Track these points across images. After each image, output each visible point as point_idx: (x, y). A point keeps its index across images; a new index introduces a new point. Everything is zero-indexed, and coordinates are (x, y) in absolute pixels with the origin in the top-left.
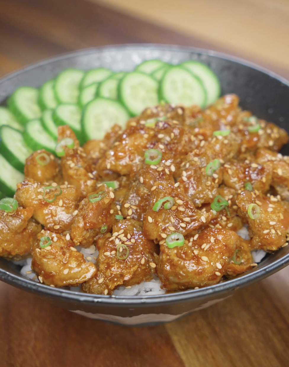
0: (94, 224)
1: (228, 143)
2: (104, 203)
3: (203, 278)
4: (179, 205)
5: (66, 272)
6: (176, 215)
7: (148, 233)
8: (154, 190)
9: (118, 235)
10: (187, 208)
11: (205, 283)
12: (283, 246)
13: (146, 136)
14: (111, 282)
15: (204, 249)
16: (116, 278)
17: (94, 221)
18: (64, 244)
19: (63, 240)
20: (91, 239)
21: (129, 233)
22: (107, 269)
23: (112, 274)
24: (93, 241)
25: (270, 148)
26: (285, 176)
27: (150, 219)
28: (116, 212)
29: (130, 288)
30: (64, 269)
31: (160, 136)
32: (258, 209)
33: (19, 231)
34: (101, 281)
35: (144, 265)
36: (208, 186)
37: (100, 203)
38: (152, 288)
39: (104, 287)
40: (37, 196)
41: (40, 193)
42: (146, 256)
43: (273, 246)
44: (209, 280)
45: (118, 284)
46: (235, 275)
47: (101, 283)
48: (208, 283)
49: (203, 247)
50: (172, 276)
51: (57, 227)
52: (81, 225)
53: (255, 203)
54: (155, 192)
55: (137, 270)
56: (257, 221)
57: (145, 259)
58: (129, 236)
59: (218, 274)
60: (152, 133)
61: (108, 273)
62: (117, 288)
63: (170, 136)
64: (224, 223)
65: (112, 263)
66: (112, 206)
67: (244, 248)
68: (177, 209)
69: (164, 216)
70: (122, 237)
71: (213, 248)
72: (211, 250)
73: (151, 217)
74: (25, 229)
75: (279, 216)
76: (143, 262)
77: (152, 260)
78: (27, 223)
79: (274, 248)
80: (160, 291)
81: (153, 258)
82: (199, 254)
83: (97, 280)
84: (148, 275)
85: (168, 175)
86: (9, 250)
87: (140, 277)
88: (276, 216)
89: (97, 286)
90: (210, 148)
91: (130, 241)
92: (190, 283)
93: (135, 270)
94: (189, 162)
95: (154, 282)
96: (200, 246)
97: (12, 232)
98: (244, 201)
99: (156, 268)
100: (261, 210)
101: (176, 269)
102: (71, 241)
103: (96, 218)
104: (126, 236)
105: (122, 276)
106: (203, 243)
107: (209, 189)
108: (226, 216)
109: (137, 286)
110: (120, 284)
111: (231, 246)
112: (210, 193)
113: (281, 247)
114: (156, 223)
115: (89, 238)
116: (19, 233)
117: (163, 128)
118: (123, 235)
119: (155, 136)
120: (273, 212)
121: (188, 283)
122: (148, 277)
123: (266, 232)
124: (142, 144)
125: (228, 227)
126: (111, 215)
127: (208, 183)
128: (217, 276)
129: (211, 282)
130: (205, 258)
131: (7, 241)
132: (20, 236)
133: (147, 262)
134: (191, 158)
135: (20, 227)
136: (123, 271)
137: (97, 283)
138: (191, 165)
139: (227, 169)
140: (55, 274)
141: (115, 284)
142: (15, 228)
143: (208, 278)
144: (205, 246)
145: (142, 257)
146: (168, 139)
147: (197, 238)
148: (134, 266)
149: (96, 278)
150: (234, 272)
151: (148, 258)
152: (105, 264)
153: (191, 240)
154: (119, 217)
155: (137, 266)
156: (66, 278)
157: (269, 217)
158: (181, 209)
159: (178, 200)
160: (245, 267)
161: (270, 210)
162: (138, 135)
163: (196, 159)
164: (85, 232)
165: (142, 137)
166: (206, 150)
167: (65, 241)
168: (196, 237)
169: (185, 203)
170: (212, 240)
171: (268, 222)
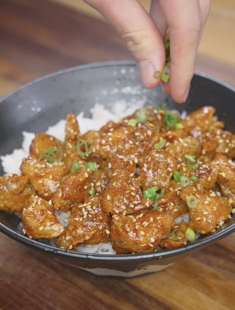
0: (70, 196)
1: (187, 146)
2: (79, 181)
3: (139, 247)
4: (132, 191)
5: (41, 228)
6: (128, 197)
7: (105, 207)
8: (115, 176)
9: (87, 206)
10: (137, 194)
11: (141, 251)
12: (211, 232)
13: (126, 132)
14: (75, 240)
15: (144, 225)
16: (79, 237)
17: (70, 193)
18: (46, 207)
19: (45, 205)
20: (68, 206)
21: (95, 205)
22: (73, 229)
23: (76, 234)
24: (70, 208)
25: (224, 154)
26: (227, 178)
27: (109, 197)
28: (90, 188)
29: (90, 247)
30: (41, 226)
31: (137, 134)
32: (196, 201)
33: (16, 193)
34: (68, 238)
35: (101, 230)
36: (162, 177)
37: (75, 181)
38: (108, 249)
39: (70, 243)
40: (34, 169)
41: (37, 168)
42: (104, 224)
43: (202, 230)
44: (144, 249)
45: (79, 242)
46: (170, 248)
47: (68, 240)
48: (144, 251)
49: (143, 224)
50: (117, 242)
51: (46, 194)
52: (60, 195)
53: (195, 196)
54: (115, 177)
55: (96, 233)
56: (193, 210)
57: (103, 226)
58: (94, 208)
59: (151, 246)
60: (132, 130)
61: (74, 233)
62: (79, 244)
63: (144, 136)
64: (171, 208)
65: (78, 226)
66: (87, 183)
67: (183, 229)
68: (130, 193)
69: (119, 197)
70: (89, 207)
71: (151, 226)
72: (149, 227)
73: (110, 195)
74: (22, 192)
75: (213, 209)
76: (101, 228)
77: (108, 227)
78: (23, 188)
79: (204, 232)
80: (114, 253)
81: (109, 226)
82: (139, 229)
83: (65, 237)
84: (105, 238)
85: (131, 165)
86: (9, 206)
87: (99, 239)
88: (211, 208)
89: (65, 241)
90: (173, 148)
91: (94, 211)
92: (130, 250)
93: (94, 233)
94: (151, 156)
95: (110, 244)
96: (142, 222)
97: (11, 193)
98: (185, 193)
99: (110, 234)
100: (198, 202)
101: (121, 238)
102: (52, 205)
103: (71, 191)
104: (92, 207)
105: (84, 236)
106: (144, 221)
107: (162, 180)
108: (174, 202)
109: (97, 245)
110: (81, 242)
111: (166, 226)
112: (163, 183)
113: (210, 232)
114: (112, 201)
115: (66, 205)
116: (17, 195)
117: (140, 128)
118: (90, 206)
119: (133, 133)
120: (209, 205)
121: (129, 249)
122: (105, 240)
123: (198, 219)
124: (122, 138)
125: (174, 212)
126: (84, 190)
127: (162, 175)
128: (150, 247)
129: (146, 251)
130: (142, 233)
131: (7, 199)
132: (17, 197)
133: (104, 228)
134: (153, 154)
135: (17, 190)
136: (84, 233)
137: (65, 239)
138: (152, 159)
139: (182, 167)
140: (34, 229)
141: (78, 242)
142: (13, 190)
143: (143, 248)
144: (146, 224)
145: (101, 224)
146: (142, 137)
147: (142, 217)
148: (93, 230)
149: (65, 236)
150: (170, 245)
151: (105, 225)
152: (73, 226)
153: (137, 217)
154: (91, 192)
155: (95, 231)
156: (42, 233)
157: (204, 208)
158: (133, 194)
159: (132, 187)
160: (179, 243)
161: (206, 202)
162: (121, 130)
163: (157, 155)
164: (63, 201)
165: (123, 132)
166: (169, 150)
167: (47, 205)
168: (141, 215)
169: (136, 190)
170: (152, 219)
171: (203, 212)
